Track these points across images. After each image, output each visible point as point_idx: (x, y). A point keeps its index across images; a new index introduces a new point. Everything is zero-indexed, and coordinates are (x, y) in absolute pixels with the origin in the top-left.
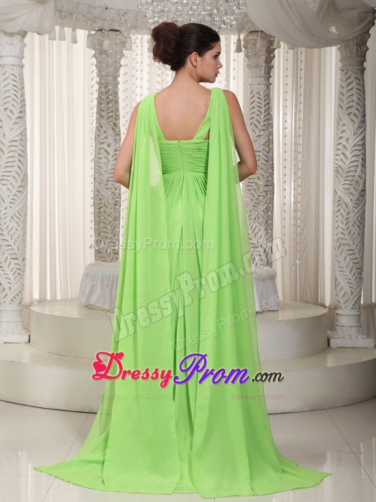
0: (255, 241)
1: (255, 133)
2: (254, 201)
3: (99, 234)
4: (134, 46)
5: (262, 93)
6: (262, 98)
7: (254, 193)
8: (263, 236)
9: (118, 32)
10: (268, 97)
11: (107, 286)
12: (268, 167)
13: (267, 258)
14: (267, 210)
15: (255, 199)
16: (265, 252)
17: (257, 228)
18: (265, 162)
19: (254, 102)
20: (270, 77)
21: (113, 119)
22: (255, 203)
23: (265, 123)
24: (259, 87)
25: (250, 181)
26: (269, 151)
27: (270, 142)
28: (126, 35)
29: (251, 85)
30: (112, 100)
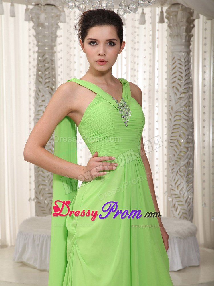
0: (177, 192)
1: (177, 95)
2: (176, 156)
3: (39, 186)
4: (67, 19)
5: (183, 60)
6: (183, 64)
7: (176, 149)
8: (185, 188)
9: (53, 7)
10: (188, 62)
11: (38, 245)
12: (188, 126)
13: (189, 207)
14: (189, 164)
15: (177, 154)
16: (187, 202)
17: (179, 180)
18: (186, 122)
19: (175, 67)
20: (190, 45)
21: (50, 84)
22: (177, 158)
23: (186, 86)
24: (180, 54)
25: (172, 138)
26: (190, 111)
27: (190, 105)
28: (61, 9)
29: (173, 52)
30: (48, 68)
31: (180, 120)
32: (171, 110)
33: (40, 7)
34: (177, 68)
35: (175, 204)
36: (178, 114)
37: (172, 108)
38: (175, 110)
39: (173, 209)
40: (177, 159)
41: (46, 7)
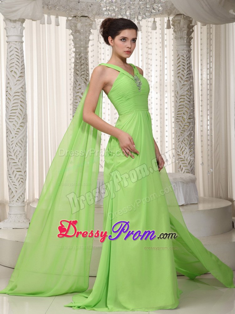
0: (182, 157)
1: (181, 83)
5: (185, 56)
6: (185, 59)
7: (181, 124)
8: (188, 153)
9: (87, 18)
10: (189, 58)
12: (190, 106)
13: (191, 168)
14: (191, 135)
15: (182, 128)
16: (190, 164)
17: (184, 147)
18: (188, 103)
19: (180, 62)
20: (191, 45)
21: (85, 76)
22: (182, 130)
23: (188, 76)
24: (183, 52)
25: (178, 115)
26: (191, 95)
27: (191, 89)
28: (92, 19)
29: (177, 51)
30: (84, 64)
31: (184, 101)
32: (176, 94)
33: (77, 18)
34: (181, 62)
35: (181, 166)
36: (182, 97)
37: (178, 93)
38: (180, 93)
39: (179, 170)
40: (182, 132)
41: (82, 18)
